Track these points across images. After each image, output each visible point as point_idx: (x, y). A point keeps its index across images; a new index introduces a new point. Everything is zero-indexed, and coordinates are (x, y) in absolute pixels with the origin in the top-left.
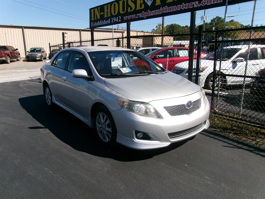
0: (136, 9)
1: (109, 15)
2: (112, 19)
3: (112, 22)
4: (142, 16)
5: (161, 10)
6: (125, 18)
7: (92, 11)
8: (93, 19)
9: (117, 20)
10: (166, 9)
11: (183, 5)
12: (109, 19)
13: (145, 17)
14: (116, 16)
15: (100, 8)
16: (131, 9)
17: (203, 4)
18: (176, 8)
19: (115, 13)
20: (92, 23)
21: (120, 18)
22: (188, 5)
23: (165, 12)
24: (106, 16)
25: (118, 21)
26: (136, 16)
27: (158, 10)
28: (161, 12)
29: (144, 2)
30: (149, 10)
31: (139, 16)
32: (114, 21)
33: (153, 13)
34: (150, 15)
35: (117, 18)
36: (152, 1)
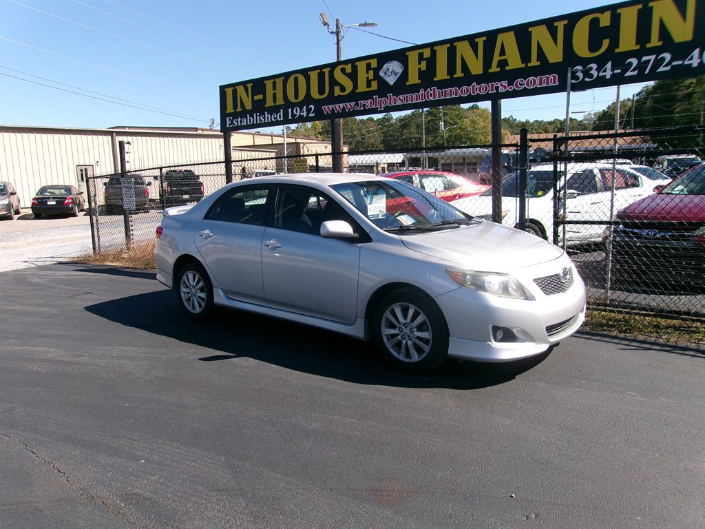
0: (357, 91)
1: (280, 101)
2: (290, 110)
3: (290, 118)
4: (374, 106)
5: (422, 94)
6: (327, 109)
7: (229, 92)
8: (230, 109)
9: (305, 114)
10: (434, 92)
11: (473, 87)
12: (282, 110)
13: (381, 108)
14: (300, 105)
15: (252, 84)
16: (343, 89)
17: (517, 87)
18: (459, 92)
19: (296, 96)
20: (228, 119)
21: (311, 108)
22: (486, 87)
23: (431, 98)
24: (269, 103)
25: (307, 115)
26: (357, 104)
27: (414, 95)
28: (422, 99)
29: (377, 77)
30: (391, 94)
31: (364, 105)
32: (296, 115)
33: (400, 100)
34: (393, 104)
35: (305, 108)
36: (398, 75)
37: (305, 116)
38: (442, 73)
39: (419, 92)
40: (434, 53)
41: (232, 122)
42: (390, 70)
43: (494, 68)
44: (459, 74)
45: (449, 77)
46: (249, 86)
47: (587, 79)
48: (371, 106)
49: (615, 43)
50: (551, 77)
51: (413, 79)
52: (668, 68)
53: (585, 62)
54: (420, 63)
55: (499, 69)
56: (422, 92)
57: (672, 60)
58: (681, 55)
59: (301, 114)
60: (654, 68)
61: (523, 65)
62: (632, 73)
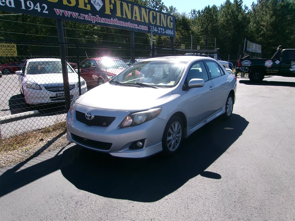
2: (23, 1)
4: (90, 20)
5: (112, 21)
6: (58, 11)
10: (117, 21)
11: (129, 23)
13: (93, 22)
16: (69, 1)
17: (140, 28)
21: (44, 7)
22: (132, 25)
23: (116, 24)
25: (42, 11)
26: (79, 15)
27: (109, 20)
28: (112, 23)
29: (89, 2)
30: (98, 16)
31: (84, 17)
32: (30, 8)
33: (103, 20)
34: (99, 22)
35: (38, 4)
36: (101, 7)
37: (39, 11)
38: (119, 14)
39: (111, 19)
40: (115, 2)
42: (97, 2)
43: (134, 19)
44: (124, 16)
45: (121, 16)
47: (153, 31)
48: (88, 19)
49: (156, 22)
50: (147, 27)
51: (108, 12)
52: (164, 33)
53: (153, 25)
54: (110, 5)
55: (135, 19)
58: (165, 31)
59: (35, 8)
60: (162, 32)
61: (140, 21)
62: (159, 32)
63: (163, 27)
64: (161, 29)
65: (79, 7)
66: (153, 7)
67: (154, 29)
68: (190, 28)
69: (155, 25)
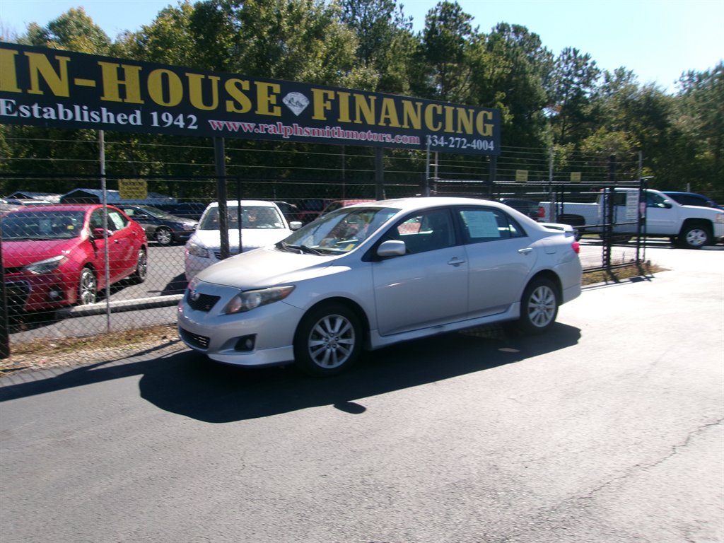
1: (134, 96)
2: (155, 114)
3: (155, 124)
4: (278, 133)
5: (328, 131)
6: (215, 124)
8: (9, 88)
10: (339, 131)
12: (138, 112)
13: (286, 136)
14: (175, 111)
16: (238, 106)
17: (397, 140)
18: (359, 135)
19: (166, 97)
20: (3, 101)
21: (191, 119)
22: (377, 136)
23: (336, 136)
24: (111, 94)
25: (186, 126)
26: (257, 127)
27: (321, 130)
28: (328, 136)
29: (280, 103)
30: (297, 124)
31: (266, 129)
32: (167, 123)
33: (307, 132)
34: (299, 135)
35: (181, 117)
36: (304, 108)
37: (182, 126)
38: (344, 117)
39: (325, 129)
40: (337, 97)
41: (15, 108)
42: (295, 100)
43: (382, 123)
44: (358, 121)
45: (350, 121)
46: (63, 61)
47: (433, 145)
48: (275, 131)
49: (444, 127)
50: (416, 138)
51: (319, 115)
52: (465, 147)
53: (432, 133)
54: (325, 102)
55: (384, 125)
56: (327, 128)
57: (468, 143)
58: (470, 141)
59: (176, 123)
60: (461, 145)
61: (399, 126)
62: (451, 146)
63: (464, 135)
64: (457, 141)
65: (257, 112)
66: (567, 75)
67: (436, 140)
68: (669, 121)
69: (441, 133)
